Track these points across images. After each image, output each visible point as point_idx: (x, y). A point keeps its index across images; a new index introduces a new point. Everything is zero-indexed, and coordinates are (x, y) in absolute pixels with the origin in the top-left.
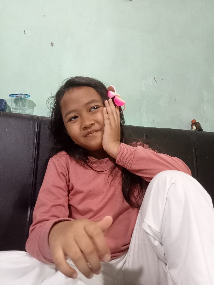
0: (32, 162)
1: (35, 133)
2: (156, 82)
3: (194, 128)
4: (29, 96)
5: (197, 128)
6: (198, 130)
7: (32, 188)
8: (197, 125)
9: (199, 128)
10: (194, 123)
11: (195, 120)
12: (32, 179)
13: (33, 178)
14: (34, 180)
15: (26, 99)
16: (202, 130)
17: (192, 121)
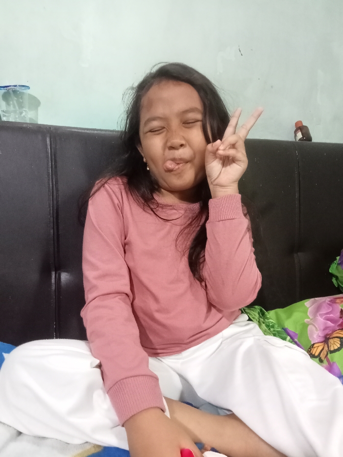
0: (49, 205)
1: (47, 157)
2: (242, 55)
3: (300, 135)
4: (28, 87)
5: (303, 137)
6: (305, 140)
7: (54, 243)
8: (304, 131)
9: (307, 137)
10: (300, 128)
11: (301, 122)
12: (52, 231)
13: (53, 229)
14: (56, 231)
15: (23, 93)
16: (310, 139)
17: (296, 124)
